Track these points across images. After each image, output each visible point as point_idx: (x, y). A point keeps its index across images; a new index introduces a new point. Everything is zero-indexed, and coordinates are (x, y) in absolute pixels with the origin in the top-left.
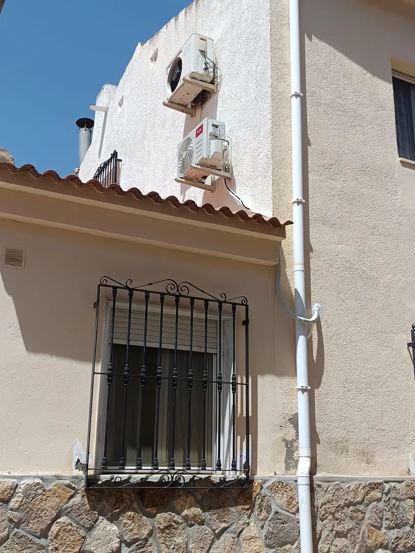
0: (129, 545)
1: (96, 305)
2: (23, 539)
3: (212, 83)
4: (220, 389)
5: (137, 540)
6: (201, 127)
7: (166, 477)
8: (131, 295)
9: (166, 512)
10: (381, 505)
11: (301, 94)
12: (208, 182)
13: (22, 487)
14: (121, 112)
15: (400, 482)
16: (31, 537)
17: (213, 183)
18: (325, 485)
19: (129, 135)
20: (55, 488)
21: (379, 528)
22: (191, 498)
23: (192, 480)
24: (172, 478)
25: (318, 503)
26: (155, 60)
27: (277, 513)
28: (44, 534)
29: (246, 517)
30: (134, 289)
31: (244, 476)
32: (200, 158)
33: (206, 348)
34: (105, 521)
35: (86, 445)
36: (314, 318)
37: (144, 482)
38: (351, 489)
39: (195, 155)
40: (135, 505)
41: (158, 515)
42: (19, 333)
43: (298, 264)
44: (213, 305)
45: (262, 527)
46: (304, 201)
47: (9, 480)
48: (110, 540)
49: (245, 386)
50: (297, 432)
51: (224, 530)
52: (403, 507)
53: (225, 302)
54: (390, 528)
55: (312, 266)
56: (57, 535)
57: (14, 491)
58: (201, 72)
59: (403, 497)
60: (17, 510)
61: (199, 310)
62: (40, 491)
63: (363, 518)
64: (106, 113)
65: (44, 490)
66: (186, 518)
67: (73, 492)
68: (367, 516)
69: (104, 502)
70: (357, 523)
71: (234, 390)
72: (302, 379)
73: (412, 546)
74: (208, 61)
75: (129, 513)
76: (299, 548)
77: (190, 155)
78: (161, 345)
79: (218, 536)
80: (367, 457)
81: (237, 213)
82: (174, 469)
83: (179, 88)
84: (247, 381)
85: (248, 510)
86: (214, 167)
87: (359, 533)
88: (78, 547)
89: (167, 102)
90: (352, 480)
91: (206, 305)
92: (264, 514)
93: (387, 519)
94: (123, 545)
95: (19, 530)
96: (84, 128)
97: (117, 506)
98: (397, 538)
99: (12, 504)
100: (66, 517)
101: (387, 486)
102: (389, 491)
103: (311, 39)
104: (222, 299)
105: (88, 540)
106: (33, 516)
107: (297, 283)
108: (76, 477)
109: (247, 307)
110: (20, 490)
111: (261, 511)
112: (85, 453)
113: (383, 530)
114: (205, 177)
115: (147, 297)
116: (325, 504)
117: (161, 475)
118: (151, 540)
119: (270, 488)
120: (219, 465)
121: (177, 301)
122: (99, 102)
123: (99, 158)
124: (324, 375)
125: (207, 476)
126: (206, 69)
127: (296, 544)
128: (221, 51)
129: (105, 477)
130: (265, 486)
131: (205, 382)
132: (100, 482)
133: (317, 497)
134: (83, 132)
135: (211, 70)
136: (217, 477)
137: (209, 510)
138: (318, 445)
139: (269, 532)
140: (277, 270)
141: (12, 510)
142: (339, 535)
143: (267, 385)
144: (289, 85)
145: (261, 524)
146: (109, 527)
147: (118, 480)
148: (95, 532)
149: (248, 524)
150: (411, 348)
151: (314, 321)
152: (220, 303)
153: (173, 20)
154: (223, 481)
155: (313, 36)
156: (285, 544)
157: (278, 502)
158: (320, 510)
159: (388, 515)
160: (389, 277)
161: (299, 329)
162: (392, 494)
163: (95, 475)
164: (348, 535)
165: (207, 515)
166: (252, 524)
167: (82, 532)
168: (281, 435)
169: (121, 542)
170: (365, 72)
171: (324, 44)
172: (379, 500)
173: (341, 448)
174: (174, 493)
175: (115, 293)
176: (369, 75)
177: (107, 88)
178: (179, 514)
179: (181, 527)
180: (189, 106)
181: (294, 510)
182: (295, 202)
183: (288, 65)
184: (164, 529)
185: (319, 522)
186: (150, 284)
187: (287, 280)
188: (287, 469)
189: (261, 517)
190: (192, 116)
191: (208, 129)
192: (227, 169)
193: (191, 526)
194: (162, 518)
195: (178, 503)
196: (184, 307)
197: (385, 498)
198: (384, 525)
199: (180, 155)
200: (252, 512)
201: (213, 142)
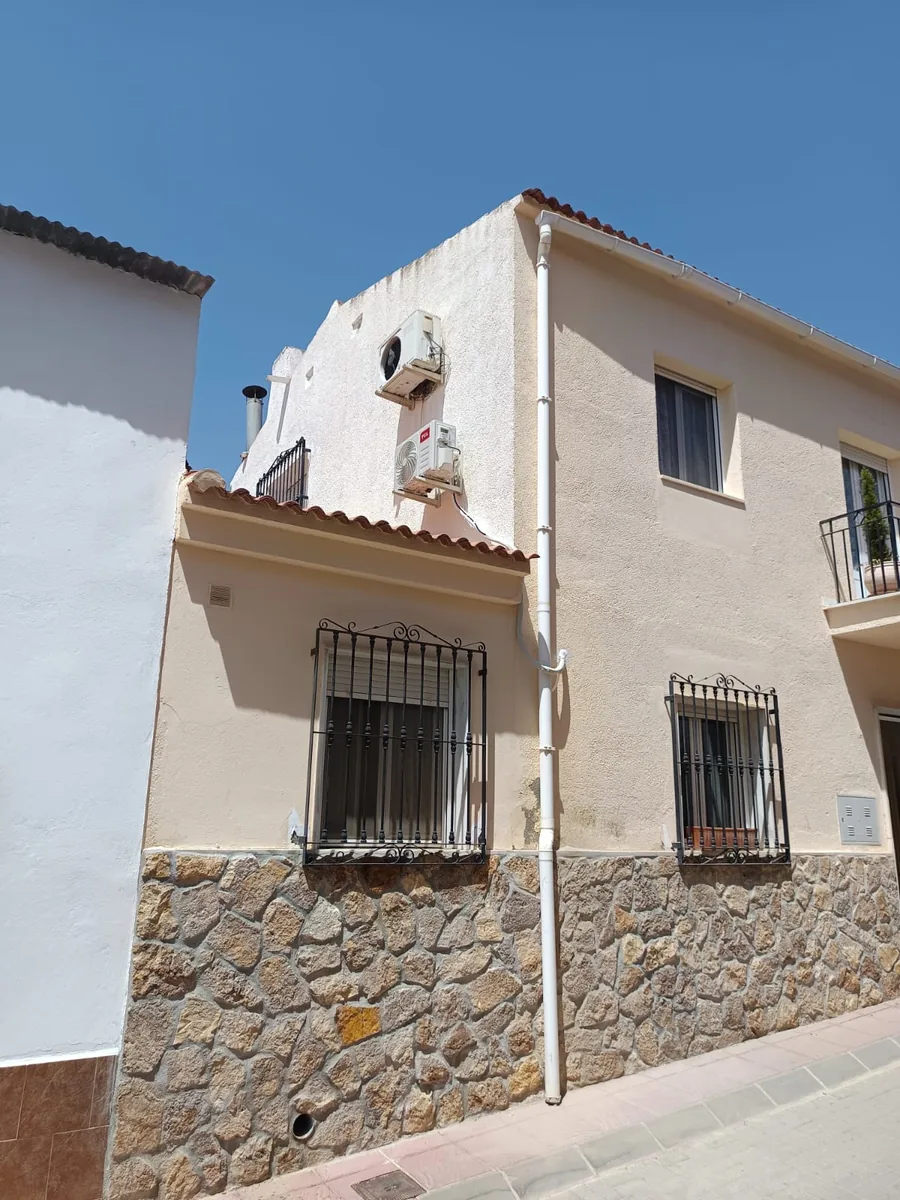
0: (351, 929)
1: (315, 652)
2: (235, 922)
3: (439, 372)
4: (454, 750)
5: (361, 923)
6: (428, 431)
7: (392, 852)
8: (354, 640)
9: (393, 892)
10: (631, 883)
11: (550, 399)
12: (431, 495)
13: (234, 863)
14: (310, 388)
15: (652, 858)
16: (244, 920)
17: (438, 497)
18: (569, 861)
19: (321, 419)
20: (270, 864)
21: (628, 910)
22: (420, 876)
23: (421, 855)
24: (400, 852)
25: (562, 881)
26: (359, 327)
27: (515, 893)
28: (258, 917)
29: (481, 897)
30: (357, 634)
31: (478, 850)
32: (427, 468)
33: (438, 701)
34: (326, 902)
35: (304, 815)
36: (559, 668)
37: (367, 857)
38: (598, 865)
39: (419, 464)
40: (358, 884)
41: (384, 895)
42: (227, 684)
43: (542, 603)
44: (447, 652)
45: (499, 910)
46: (550, 528)
47: (219, 855)
48: (332, 923)
49: (481, 747)
50: (539, 800)
51: (457, 912)
52: (655, 886)
53: (459, 648)
54: (640, 910)
55: (557, 604)
56: (273, 917)
57: (226, 867)
58: (426, 359)
59: (655, 875)
60: (228, 889)
61: (431, 657)
62: (253, 868)
63: (611, 898)
64: (288, 385)
65: (258, 867)
66: (414, 899)
67: (290, 869)
68: (616, 895)
69: (324, 880)
70: (604, 905)
71: (470, 751)
72: (545, 738)
73: (664, 930)
74: (434, 345)
75: (352, 893)
76: (539, 932)
77: (413, 463)
78: (387, 699)
79: (450, 919)
80: (616, 829)
81: (477, 545)
82: (402, 843)
83: (397, 376)
84: (484, 741)
85: (483, 889)
86: (442, 480)
87: (606, 916)
88: (296, 932)
89: (380, 391)
90: (599, 855)
91: (439, 652)
92: (501, 894)
93: (637, 900)
94: (345, 929)
95: (231, 912)
96: (253, 399)
97: (338, 885)
98: (647, 921)
99: (223, 882)
100: (282, 898)
101: (638, 862)
102: (640, 868)
103: (561, 330)
104: (457, 645)
105: (307, 924)
106: (247, 896)
107: (541, 625)
108: (293, 852)
109: (485, 654)
110: (232, 867)
111: (498, 891)
112: (303, 825)
113: (633, 912)
114: (429, 490)
115: (372, 643)
116: (569, 882)
117: (387, 850)
118: (375, 924)
119: (508, 865)
120: (452, 838)
121: (406, 647)
122: (277, 369)
123: (278, 442)
124: (570, 735)
125: (438, 850)
126: (432, 355)
127: (536, 928)
128: (449, 332)
129: (324, 852)
130: (503, 861)
131: (436, 743)
132: (319, 858)
133: (560, 874)
134: (252, 404)
135: (437, 356)
136: (448, 851)
137: (440, 889)
138: (561, 815)
139: (506, 915)
140: (518, 611)
141: (223, 889)
142: (584, 917)
143: (505, 745)
144: (536, 387)
145: (497, 906)
146: (329, 908)
147: (340, 855)
148: (314, 915)
149: (484, 905)
150: (668, 703)
151: (560, 671)
152: (455, 649)
153: (384, 281)
154: (456, 856)
155: (564, 326)
156: (523, 928)
157: (517, 880)
158: (563, 889)
159: (639, 895)
160: (645, 618)
161: (542, 680)
162: (644, 872)
163: (314, 849)
164: (594, 918)
165: (437, 896)
166: (488, 906)
167: (300, 915)
168: (520, 803)
169: (342, 926)
170: (624, 369)
171: (576, 335)
172: (628, 878)
173: (588, 818)
174: (401, 871)
175: (336, 638)
176: (628, 374)
177: (289, 353)
178: (406, 894)
179: (409, 909)
180: (407, 397)
181: (535, 889)
182: (540, 530)
183: (534, 362)
184: (391, 911)
185: (562, 903)
186: (376, 627)
187: (529, 622)
188: (527, 842)
189: (498, 898)
190: (410, 409)
191: (436, 435)
192: (457, 482)
193: (420, 907)
194: (389, 898)
195: (405, 882)
196: (414, 654)
197: (635, 876)
198: (634, 907)
199: (398, 463)
200: (488, 891)
201: (442, 451)
